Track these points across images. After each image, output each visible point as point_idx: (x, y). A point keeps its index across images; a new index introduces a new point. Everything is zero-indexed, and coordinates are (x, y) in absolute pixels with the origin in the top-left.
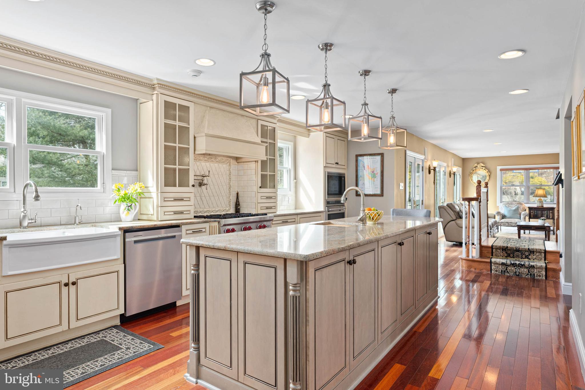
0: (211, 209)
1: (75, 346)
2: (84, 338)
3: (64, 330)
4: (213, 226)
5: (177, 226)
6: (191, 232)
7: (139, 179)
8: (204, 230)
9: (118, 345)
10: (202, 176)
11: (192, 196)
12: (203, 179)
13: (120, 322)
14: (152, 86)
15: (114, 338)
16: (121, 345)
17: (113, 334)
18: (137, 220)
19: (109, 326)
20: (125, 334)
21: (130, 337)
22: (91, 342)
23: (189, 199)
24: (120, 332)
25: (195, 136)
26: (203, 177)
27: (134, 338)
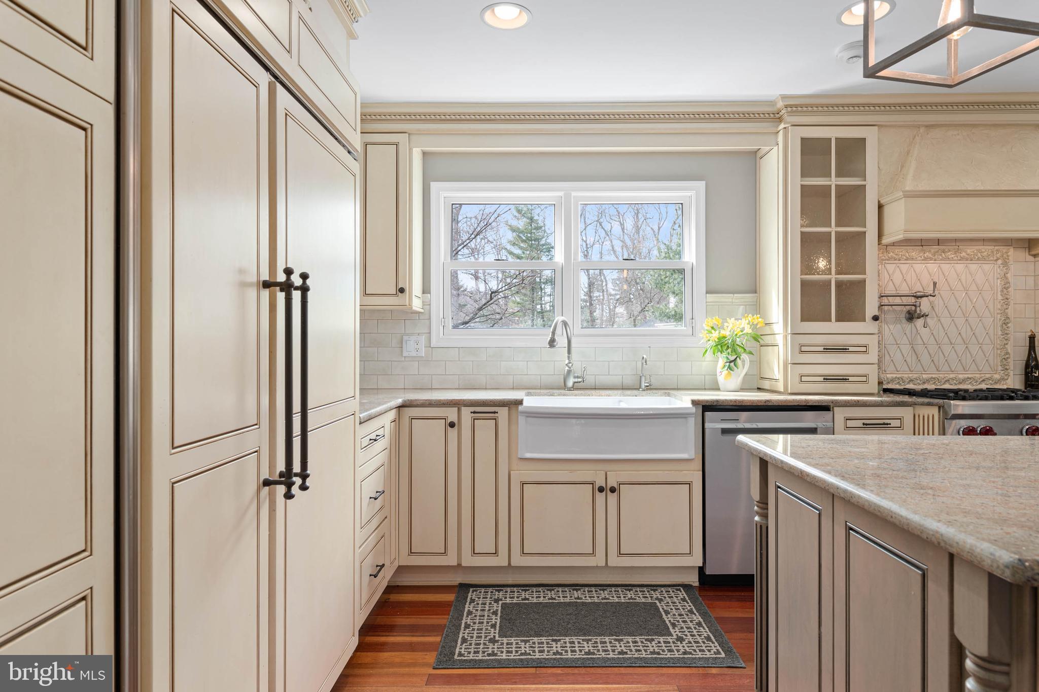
0: (941, 375)
1: (611, 598)
2: (630, 590)
3: (599, 565)
4: (924, 416)
5: (823, 408)
6: (859, 423)
7: (758, 308)
8: (895, 423)
9: (669, 625)
10: (913, 296)
11: (872, 341)
12: (918, 304)
13: (699, 581)
14: (776, 115)
15: (672, 609)
16: (674, 628)
17: (675, 599)
18: (756, 390)
19: (678, 583)
20: (693, 608)
21: (697, 618)
22: (635, 601)
23: (864, 349)
24: (689, 601)
25: (882, 202)
26: (917, 297)
27: (703, 623)
